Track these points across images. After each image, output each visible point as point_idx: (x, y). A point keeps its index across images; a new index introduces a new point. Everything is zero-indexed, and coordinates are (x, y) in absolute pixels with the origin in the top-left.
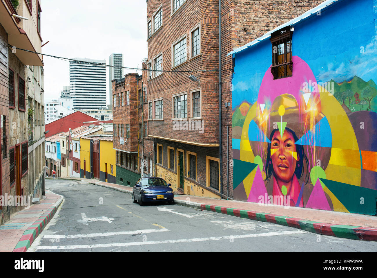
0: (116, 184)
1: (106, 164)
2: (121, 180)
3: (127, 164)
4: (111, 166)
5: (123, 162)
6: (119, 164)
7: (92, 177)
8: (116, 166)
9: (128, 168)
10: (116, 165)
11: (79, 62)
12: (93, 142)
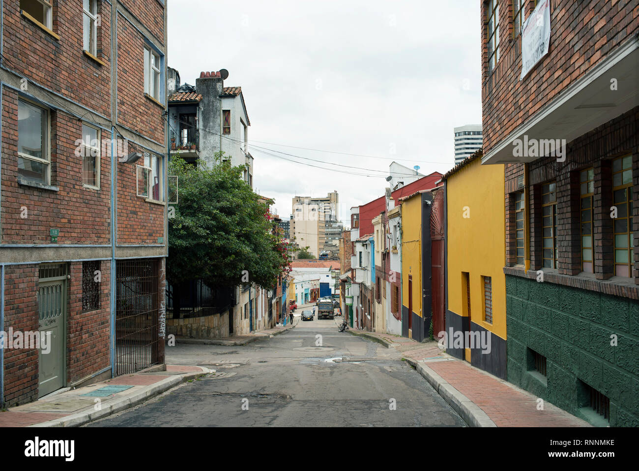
0: (507, 380)
1: (466, 275)
2: (536, 360)
3: (577, 247)
4: (486, 280)
5: (549, 244)
6: (522, 267)
7: (425, 336)
8: (508, 276)
9: (590, 275)
10: (506, 275)
11: (472, 133)
12: (429, 203)
